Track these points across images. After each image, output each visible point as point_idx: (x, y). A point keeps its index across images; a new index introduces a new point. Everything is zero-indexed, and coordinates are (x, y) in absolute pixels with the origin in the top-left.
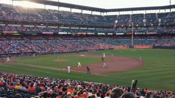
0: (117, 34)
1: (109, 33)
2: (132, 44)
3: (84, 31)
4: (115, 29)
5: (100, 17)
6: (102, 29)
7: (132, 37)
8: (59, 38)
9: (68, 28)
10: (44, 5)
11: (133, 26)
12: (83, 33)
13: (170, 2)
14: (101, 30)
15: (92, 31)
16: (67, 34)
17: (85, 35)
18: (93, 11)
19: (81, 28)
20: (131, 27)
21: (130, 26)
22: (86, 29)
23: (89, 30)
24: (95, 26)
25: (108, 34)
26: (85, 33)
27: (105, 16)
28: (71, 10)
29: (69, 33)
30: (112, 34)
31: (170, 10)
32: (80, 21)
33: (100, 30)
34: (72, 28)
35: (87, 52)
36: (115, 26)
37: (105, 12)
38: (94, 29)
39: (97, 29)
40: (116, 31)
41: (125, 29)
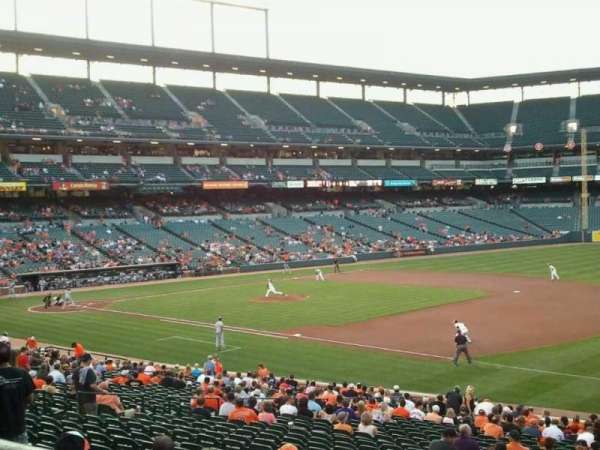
0: (517, 181)
1: (480, 178)
2: (585, 224)
3: (373, 173)
4: (505, 162)
5: (441, 111)
6: (453, 162)
7: (585, 195)
8: (271, 204)
11: (584, 144)
12: (370, 183)
14: (446, 166)
15: (407, 173)
16: (302, 186)
17: (377, 189)
18: (411, 89)
19: (361, 162)
20: (576, 151)
21: (571, 145)
22: (381, 163)
23: (396, 168)
24: (419, 152)
25: (479, 182)
26: (380, 182)
27: (461, 108)
29: (310, 184)
30: (494, 182)
32: (355, 132)
34: (323, 162)
36: (508, 148)
37: (461, 91)
38: (416, 163)
39: (428, 164)
40: (510, 171)
41: (551, 159)
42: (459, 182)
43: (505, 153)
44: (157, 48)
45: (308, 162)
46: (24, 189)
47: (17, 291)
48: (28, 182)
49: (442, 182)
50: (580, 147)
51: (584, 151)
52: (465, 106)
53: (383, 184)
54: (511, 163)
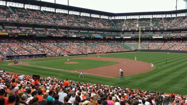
0: (124, 37)
7: (139, 41)
12: (92, 37)
13: (176, 7)
14: (109, 33)
19: (90, 32)
22: (94, 32)
23: (98, 33)
28: (80, 13)
30: (119, 37)
31: (176, 15)
33: (107, 33)
37: (113, 16)
38: (102, 32)
39: (105, 33)
41: (132, 33)
43: (122, 31)
45: (78, 31)
46: (7, 35)
47: (6, 60)
49: (108, 37)
50: (139, 30)
51: (140, 31)
52: (113, 20)
53: (95, 37)
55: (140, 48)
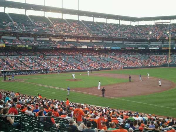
0: (151, 48)
3: (108, 45)
4: (148, 43)
5: (130, 27)
6: (132, 42)
7: (170, 53)
8: (77, 53)
9: (89, 41)
10: (62, 14)
12: (107, 48)
14: (130, 43)
15: (118, 45)
16: (87, 48)
18: (121, 20)
19: (105, 41)
20: (168, 40)
21: (167, 38)
22: (111, 42)
23: (115, 43)
24: (122, 39)
25: (139, 48)
26: (110, 48)
28: (93, 19)
29: (89, 47)
30: (144, 48)
33: (128, 43)
34: (93, 41)
35: (110, 70)
37: (136, 21)
38: (121, 42)
39: (125, 42)
40: (149, 45)
41: (161, 42)
42: (134, 48)
43: (148, 40)
44: (46, 6)
46: (5, 46)
48: (6, 44)
49: (128, 48)
51: (170, 40)
52: (137, 26)
53: (111, 48)
54: (150, 43)
55: (169, 62)
